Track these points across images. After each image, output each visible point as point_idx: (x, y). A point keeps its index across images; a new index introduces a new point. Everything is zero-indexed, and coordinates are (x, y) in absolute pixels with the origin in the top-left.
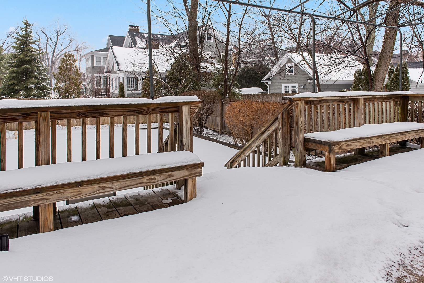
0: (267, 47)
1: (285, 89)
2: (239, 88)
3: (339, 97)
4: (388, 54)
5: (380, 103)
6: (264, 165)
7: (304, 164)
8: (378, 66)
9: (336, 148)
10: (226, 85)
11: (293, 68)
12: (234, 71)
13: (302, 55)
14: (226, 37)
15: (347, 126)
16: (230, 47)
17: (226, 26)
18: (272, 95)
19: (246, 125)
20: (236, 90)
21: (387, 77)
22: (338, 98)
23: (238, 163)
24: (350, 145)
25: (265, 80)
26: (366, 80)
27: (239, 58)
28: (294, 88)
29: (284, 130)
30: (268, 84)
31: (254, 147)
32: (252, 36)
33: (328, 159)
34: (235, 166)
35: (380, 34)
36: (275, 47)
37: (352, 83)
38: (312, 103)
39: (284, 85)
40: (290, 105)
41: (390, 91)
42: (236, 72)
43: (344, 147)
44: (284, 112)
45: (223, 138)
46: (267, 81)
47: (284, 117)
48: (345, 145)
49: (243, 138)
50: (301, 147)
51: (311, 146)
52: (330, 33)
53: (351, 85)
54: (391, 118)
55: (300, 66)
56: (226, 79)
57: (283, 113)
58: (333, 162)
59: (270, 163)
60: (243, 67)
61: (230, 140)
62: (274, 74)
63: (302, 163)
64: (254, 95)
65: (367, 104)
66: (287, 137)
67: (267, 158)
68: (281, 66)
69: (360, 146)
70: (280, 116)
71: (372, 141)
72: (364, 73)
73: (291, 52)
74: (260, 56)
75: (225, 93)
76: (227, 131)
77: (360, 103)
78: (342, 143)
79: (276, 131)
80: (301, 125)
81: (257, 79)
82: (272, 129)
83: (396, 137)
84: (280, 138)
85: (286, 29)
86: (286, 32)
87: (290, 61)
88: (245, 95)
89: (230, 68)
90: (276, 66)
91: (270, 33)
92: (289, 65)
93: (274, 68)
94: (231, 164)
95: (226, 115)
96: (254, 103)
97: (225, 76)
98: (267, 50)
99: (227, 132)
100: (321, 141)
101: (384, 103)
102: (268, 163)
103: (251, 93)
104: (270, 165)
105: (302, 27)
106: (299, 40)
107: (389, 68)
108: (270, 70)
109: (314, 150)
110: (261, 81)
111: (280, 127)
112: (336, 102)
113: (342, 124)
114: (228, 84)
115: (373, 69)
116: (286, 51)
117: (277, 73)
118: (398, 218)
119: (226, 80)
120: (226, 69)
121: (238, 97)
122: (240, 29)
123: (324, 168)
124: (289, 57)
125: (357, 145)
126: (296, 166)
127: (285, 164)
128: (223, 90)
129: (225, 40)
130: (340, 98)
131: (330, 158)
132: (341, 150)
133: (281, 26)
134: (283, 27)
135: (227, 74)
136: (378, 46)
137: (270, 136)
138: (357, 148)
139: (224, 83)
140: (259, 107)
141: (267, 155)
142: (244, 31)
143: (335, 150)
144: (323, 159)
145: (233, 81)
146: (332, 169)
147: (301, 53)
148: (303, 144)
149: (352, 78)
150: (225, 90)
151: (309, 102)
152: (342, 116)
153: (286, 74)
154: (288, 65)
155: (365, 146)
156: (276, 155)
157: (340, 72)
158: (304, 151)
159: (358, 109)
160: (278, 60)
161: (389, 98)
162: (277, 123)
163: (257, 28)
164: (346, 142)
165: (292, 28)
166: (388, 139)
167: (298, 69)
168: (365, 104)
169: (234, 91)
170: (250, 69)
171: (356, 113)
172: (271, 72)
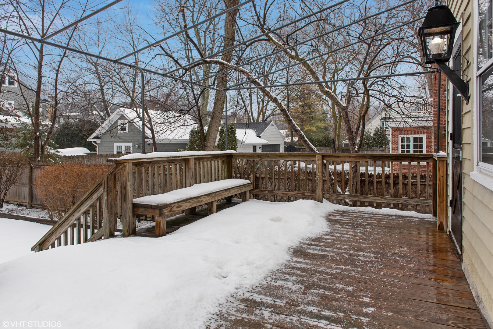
0: (95, 100)
1: (117, 149)
2: (56, 148)
3: (170, 157)
4: (218, 115)
5: (209, 162)
6: (86, 240)
7: (132, 232)
8: (210, 127)
9: (166, 211)
10: (37, 145)
11: (127, 125)
12: (49, 127)
13: (136, 111)
14: (36, 83)
15: (179, 187)
16: (42, 97)
17: (37, 69)
18: (101, 156)
19: (66, 194)
20: (52, 151)
21: (218, 137)
22: (169, 159)
23: (51, 242)
24: (181, 206)
25: (93, 138)
26: (201, 139)
27: (55, 111)
28: (128, 148)
29: (109, 197)
30: (96, 144)
31: (73, 220)
32: (75, 86)
33: (159, 224)
34: (46, 248)
35: (212, 95)
36: (104, 101)
37: (188, 143)
38: (142, 165)
39: (116, 145)
40: (116, 168)
41: (222, 150)
42: (51, 128)
43: (175, 209)
44: (110, 176)
45: (32, 214)
46: (95, 140)
47: (110, 182)
48: (175, 207)
49: (62, 211)
50: (129, 214)
51: (140, 211)
52: (166, 90)
53: (186, 144)
54: (218, 177)
55: (134, 123)
56: (37, 137)
57: (108, 178)
58: (164, 225)
59: (92, 237)
60: (64, 122)
61: (44, 214)
62: (104, 131)
63: (131, 232)
64: (78, 157)
65: (197, 163)
66: (113, 204)
67: (89, 231)
68: (113, 123)
69: (190, 206)
70: (105, 181)
71: (201, 199)
72: (199, 133)
73: (124, 107)
74: (86, 111)
75: (36, 154)
76: (39, 203)
77: (191, 163)
78: (172, 205)
79: (100, 199)
80: (130, 190)
81: (83, 137)
82: (95, 197)
83: (222, 194)
84: (105, 207)
85: (118, 81)
86: (118, 85)
87: (122, 117)
88: (65, 157)
89: (43, 123)
90: (106, 122)
91: (99, 84)
92: (122, 121)
93: (103, 125)
94: (41, 246)
95: (37, 183)
96: (76, 167)
97: (36, 133)
98: (94, 103)
99: (39, 205)
100: (151, 206)
101: (213, 162)
102: (91, 237)
103: (73, 155)
104: (92, 240)
105: (137, 80)
106: (133, 94)
107: (220, 128)
108: (99, 127)
109: (144, 215)
110: (87, 140)
111: (105, 193)
112: (167, 163)
113: (174, 184)
114: (40, 143)
115: (206, 128)
116: (118, 106)
117: (107, 131)
118: (219, 270)
119: (37, 139)
120: (36, 124)
121: (55, 160)
122: (57, 75)
123: (155, 233)
124: (121, 113)
125: (187, 206)
126: (124, 236)
127: (112, 235)
128: (32, 151)
129: (35, 87)
130: (172, 159)
131: (160, 223)
132: (171, 213)
133: (112, 77)
134: (114, 78)
135: (39, 131)
136: (210, 107)
137: (92, 206)
138: (187, 208)
139: (35, 142)
140: (83, 171)
141: (89, 227)
142: (64, 77)
143: (165, 213)
144: (154, 224)
145: (48, 139)
146: (162, 233)
147: (135, 109)
148: (132, 211)
149: (187, 137)
150: (35, 151)
151: (137, 164)
152: (173, 177)
153: (119, 131)
154: (120, 122)
155: (195, 205)
156: (100, 227)
157: (176, 131)
158: (133, 217)
159: (189, 169)
160: (109, 116)
161: (217, 157)
162: (102, 189)
163: (82, 75)
164: (177, 204)
165: (124, 80)
166: (215, 197)
167: (132, 127)
168: (195, 164)
169: (48, 152)
170: (73, 125)
171: (187, 173)
172: (100, 129)
